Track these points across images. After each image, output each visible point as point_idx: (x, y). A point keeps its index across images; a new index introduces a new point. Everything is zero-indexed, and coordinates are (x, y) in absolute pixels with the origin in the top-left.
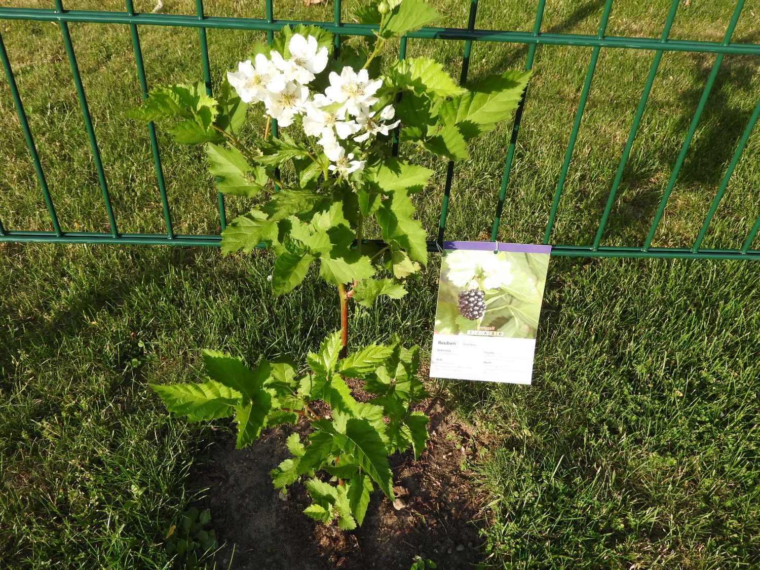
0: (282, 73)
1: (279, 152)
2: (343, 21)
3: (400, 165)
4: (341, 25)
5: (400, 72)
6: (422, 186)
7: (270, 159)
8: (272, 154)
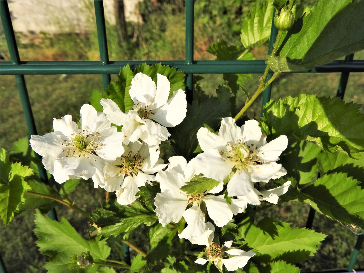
0: (119, 129)
1: (123, 220)
2: (195, 59)
3: (278, 226)
4: (194, 62)
5: (275, 114)
6: (309, 252)
7: (112, 230)
8: (114, 224)
